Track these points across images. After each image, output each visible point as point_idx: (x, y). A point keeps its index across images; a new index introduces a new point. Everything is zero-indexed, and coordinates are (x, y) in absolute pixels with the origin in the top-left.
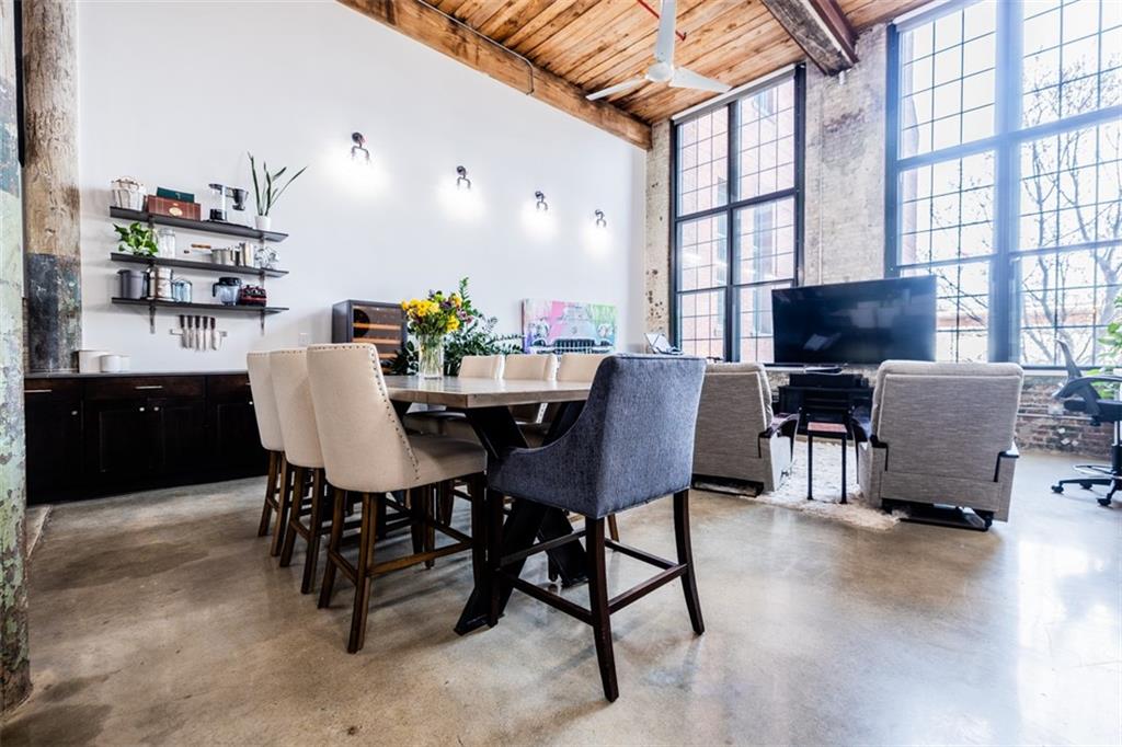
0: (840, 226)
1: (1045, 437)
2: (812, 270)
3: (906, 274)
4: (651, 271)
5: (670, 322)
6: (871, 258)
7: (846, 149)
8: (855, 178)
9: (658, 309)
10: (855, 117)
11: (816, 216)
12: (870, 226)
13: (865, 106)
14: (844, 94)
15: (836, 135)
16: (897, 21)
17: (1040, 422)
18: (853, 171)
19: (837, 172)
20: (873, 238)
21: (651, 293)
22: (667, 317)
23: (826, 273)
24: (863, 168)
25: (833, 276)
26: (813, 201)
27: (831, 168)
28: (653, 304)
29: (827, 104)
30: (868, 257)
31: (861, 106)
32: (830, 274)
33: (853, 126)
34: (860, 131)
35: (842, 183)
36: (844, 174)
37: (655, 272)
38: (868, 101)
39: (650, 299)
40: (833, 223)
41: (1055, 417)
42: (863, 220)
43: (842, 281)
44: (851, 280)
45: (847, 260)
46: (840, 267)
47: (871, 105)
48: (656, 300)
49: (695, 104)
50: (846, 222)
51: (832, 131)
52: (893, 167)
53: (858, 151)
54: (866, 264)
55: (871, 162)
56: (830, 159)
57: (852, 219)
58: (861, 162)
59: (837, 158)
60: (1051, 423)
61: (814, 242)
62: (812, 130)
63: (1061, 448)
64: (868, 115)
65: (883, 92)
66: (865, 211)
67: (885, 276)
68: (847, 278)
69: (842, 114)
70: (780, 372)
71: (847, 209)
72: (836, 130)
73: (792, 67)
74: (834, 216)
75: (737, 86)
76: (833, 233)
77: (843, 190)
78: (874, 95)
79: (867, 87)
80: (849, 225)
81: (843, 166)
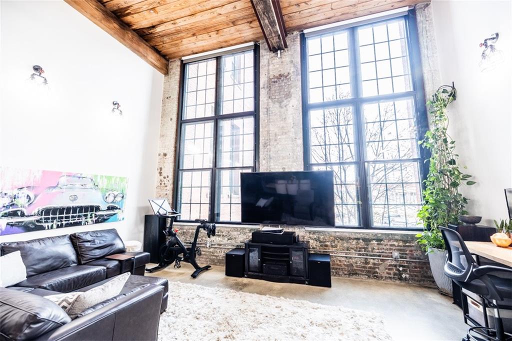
0: (279, 137)
1: (392, 272)
2: (264, 162)
3: (315, 169)
4: (162, 154)
5: (173, 190)
6: (297, 158)
7: (282, 93)
8: (287, 110)
9: (165, 181)
10: (286, 77)
11: (266, 129)
12: (296, 138)
13: (291, 72)
14: (280, 63)
15: (277, 85)
16: (305, 31)
17: (389, 262)
18: (286, 106)
19: (277, 105)
20: (298, 146)
21: (161, 169)
22: (172, 186)
23: (272, 164)
24: (291, 105)
25: (277, 167)
26: (264, 120)
27: (274, 103)
28: (162, 177)
29: (271, 67)
30: (295, 156)
31: (289, 71)
32: (275, 165)
33: (285, 81)
34: (288, 85)
35: (280, 112)
36: (281, 107)
37: (165, 155)
38: (292, 69)
39: (160, 173)
40: (276, 134)
41: (396, 259)
42: (292, 135)
43: (281, 171)
44: (286, 170)
45: (284, 158)
46: (281, 161)
47: (293, 72)
48: (164, 174)
49: (196, 53)
50: (282, 134)
51: (274, 82)
52: (306, 108)
53: (288, 95)
54: (294, 162)
55: (295, 102)
56: (273, 97)
57: (286, 133)
58: (289, 101)
59: (277, 97)
60: (394, 263)
61: (265, 145)
62: (263, 80)
63: (401, 279)
64: (293, 77)
65: (299, 67)
66: (293, 130)
67: (304, 169)
68: (284, 168)
69: (279, 74)
70: (245, 229)
71: (283, 127)
72: (276, 82)
73: (252, 43)
74: (276, 130)
75: (222, 48)
76: (276, 140)
77: (280, 116)
78: (295, 66)
79: (292, 62)
80: (284, 136)
81: (280, 103)
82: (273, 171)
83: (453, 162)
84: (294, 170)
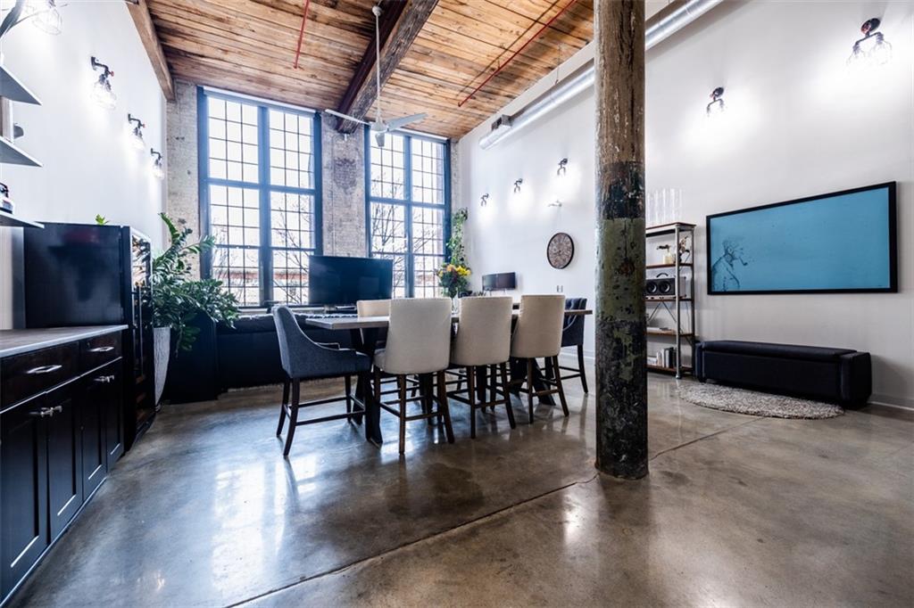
0: (344, 223)
2: (329, 246)
3: (377, 257)
4: (176, 220)
7: (347, 179)
8: (352, 198)
10: (351, 163)
11: (330, 213)
12: (359, 227)
13: (356, 160)
14: (346, 147)
15: (341, 169)
18: (351, 193)
19: (342, 190)
23: (338, 249)
24: (355, 194)
25: (341, 252)
26: (328, 203)
27: (339, 187)
29: (335, 147)
30: (359, 243)
31: (354, 158)
32: (340, 250)
33: (350, 168)
34: (354, 172)
35: (345, 198)
36: (346, 193)
37: (182, 222)
38: (357, 158)
40: (341, 220)
42: (357, 223)
43: (346, 256)
44: (351, 256)
45: (348, 244)
46: (345, 248)
50: (347, 221)
51: (339, 165)
52: (368, 199)
53: (353, 183)
55: (359, 191)
56: (338, 181)
57: (350, 220)
58: (354, 190)
59: (342, 182)
61: (330, 229)
62: (326, 159)
64: (357, 165)
65: (363, 157)
67: (368, 257)
68: (349, 254)
69: (344, 157)
71: (348, 214)
72: (342, 166)
73: (314, 111)
74: (341, 216)
75: (271, 99)
76: (341, 226)
77: (346, 203)
78: (360, 156)
79: (357, 149)
80: (349, 223)
81: (345, 188)
82: (338, 255)
83: (462, 259)
84: (358, 256)
